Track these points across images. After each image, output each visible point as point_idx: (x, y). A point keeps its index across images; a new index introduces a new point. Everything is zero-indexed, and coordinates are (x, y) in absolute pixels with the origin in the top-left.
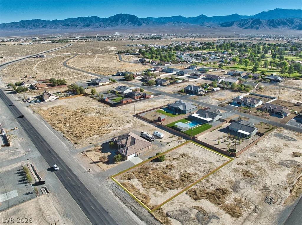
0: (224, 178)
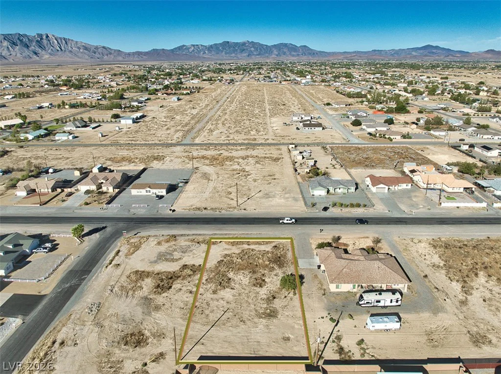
0: (171, 308)
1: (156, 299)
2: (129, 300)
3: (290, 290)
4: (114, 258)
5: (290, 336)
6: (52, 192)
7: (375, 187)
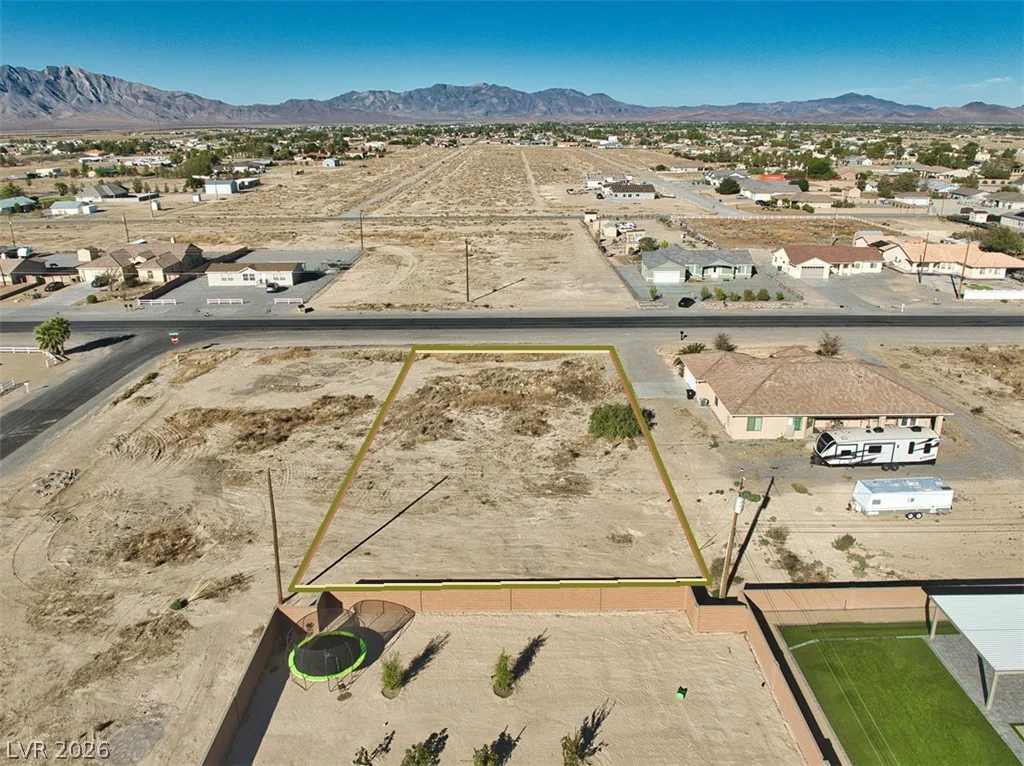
0: (280, 478)
1: (240, 461)
2: (161, 464)
3: (618, 437)
4: (140, 386)
5: (632, 532)
6: (14, 283)
7: (800, 266)
